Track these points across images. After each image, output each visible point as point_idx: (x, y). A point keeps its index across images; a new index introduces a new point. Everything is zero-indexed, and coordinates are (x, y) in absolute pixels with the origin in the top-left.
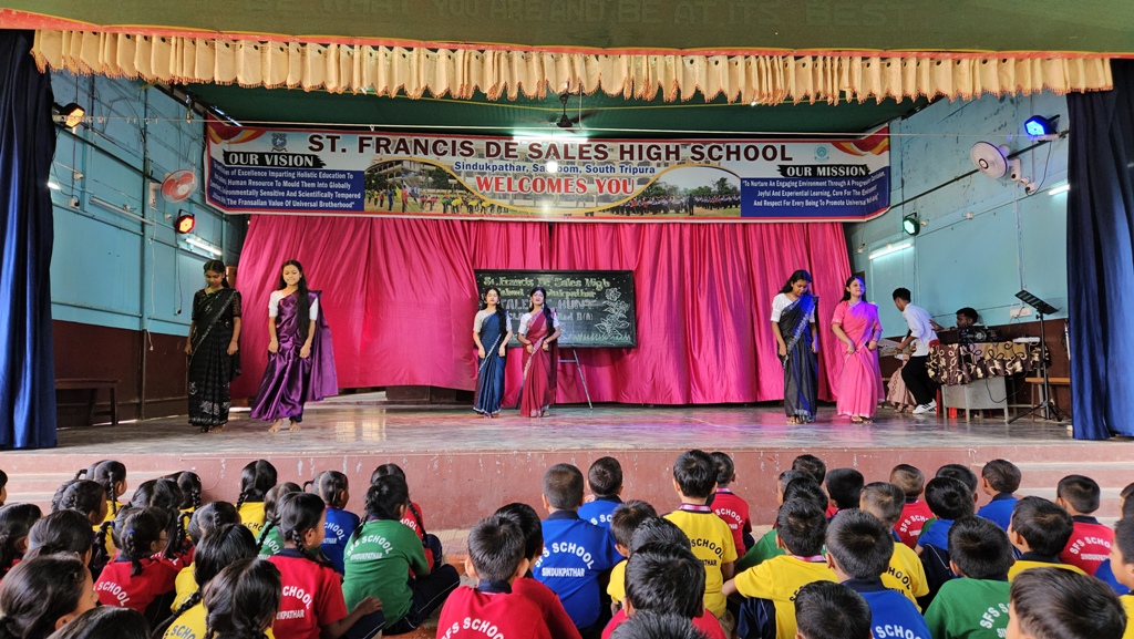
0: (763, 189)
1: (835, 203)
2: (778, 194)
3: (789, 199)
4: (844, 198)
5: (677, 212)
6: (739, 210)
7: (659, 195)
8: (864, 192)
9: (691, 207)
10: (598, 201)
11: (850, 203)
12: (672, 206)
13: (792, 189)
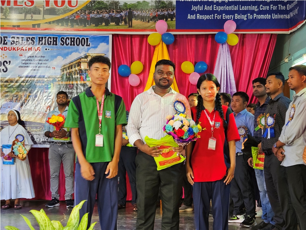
0: (196, 3)
1: (262, 17)
2: (210, 8)
3: (220, 13)
4: (270, 12)
5: (117, 24)
6: (174, 22)
7: (101, 9)
8: (289, 7)
9: (130, 20)
10: (44, 14)
11: (275, 17)
12: (113, 19)
13: (223, 4)
